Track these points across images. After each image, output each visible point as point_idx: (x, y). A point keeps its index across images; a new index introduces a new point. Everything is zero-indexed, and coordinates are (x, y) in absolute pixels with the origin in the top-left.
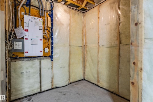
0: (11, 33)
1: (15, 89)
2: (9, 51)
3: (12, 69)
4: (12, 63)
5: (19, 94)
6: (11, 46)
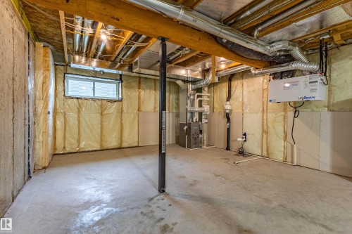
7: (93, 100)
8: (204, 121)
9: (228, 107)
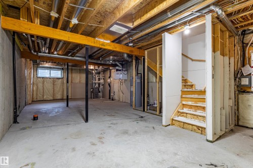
0: (239, 72)
1: (243, 117)
2: (238, 86)
3: (240, 101)
4: (240, 96)
5: (247, 123)
6: (239, 82)
7: (50, 78)
8: (101, 87)
9: (109, 81)
